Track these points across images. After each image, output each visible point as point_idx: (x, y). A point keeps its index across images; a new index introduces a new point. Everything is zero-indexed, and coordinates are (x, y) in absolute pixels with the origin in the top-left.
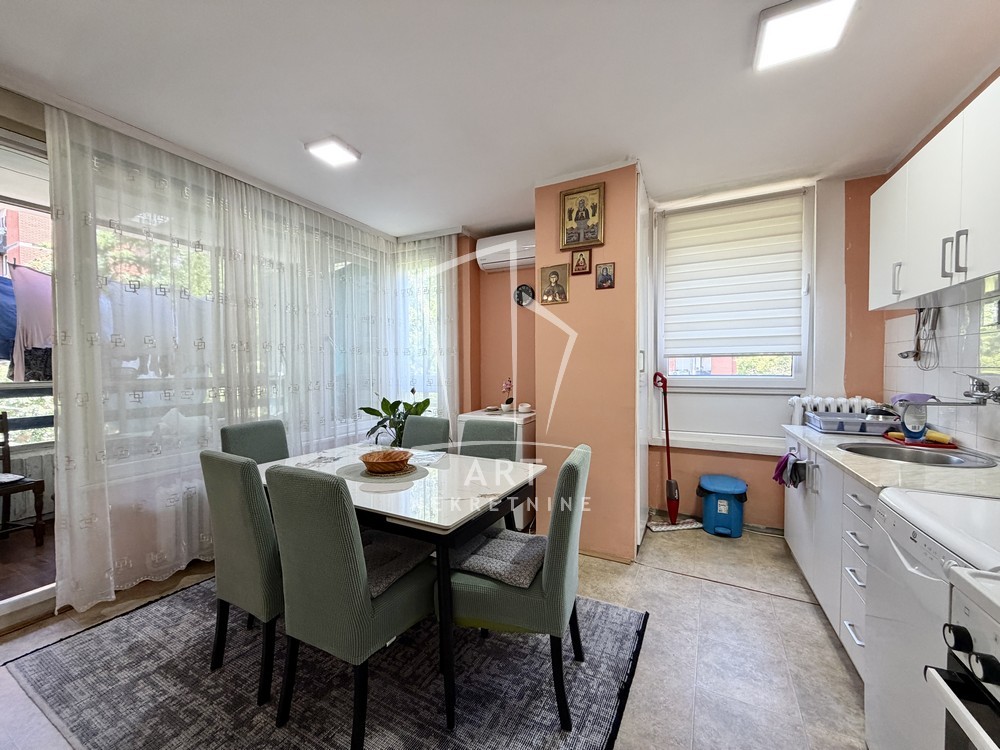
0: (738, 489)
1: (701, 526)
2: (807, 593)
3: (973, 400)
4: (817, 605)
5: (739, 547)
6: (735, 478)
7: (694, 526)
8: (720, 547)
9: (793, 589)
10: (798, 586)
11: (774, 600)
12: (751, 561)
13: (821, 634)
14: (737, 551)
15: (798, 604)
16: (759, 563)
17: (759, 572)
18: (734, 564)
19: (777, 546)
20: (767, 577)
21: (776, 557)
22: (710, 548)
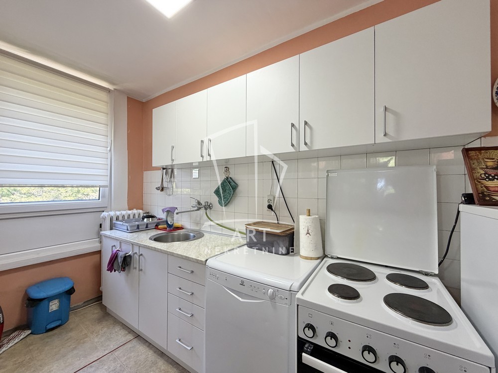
0: (65, 287)
1: (30, 332)
2: (129, 333)
3: (196, 209)
4: (138, 336)
5: (72, 330)
6: (60, 278)
7: (22, 337)
8: (56, 340)
9: (121, 336)
10: (123, 332)
11: (116, 354)
12: (86, 336)
13: (150, 355)
14: (72, 334)
15: (129, 345)
16: (92, 333)
17: (96, 340)
18: (75, 348)
19: (96, 312)
20: (103, 339)
21: (100, 320)
22: (46, 348)
